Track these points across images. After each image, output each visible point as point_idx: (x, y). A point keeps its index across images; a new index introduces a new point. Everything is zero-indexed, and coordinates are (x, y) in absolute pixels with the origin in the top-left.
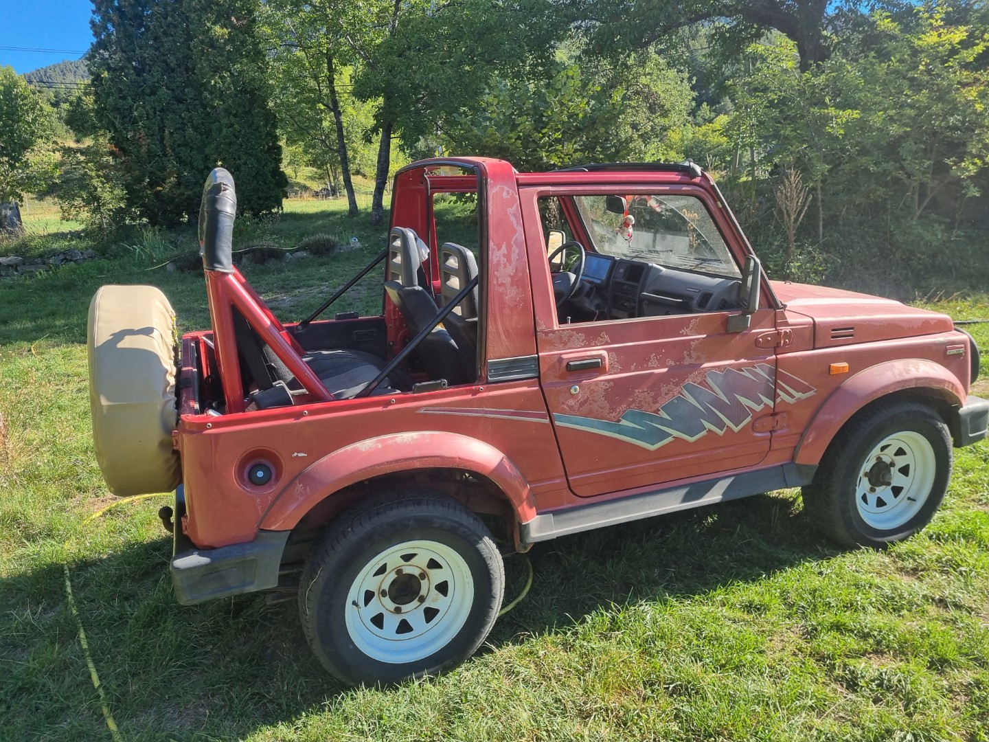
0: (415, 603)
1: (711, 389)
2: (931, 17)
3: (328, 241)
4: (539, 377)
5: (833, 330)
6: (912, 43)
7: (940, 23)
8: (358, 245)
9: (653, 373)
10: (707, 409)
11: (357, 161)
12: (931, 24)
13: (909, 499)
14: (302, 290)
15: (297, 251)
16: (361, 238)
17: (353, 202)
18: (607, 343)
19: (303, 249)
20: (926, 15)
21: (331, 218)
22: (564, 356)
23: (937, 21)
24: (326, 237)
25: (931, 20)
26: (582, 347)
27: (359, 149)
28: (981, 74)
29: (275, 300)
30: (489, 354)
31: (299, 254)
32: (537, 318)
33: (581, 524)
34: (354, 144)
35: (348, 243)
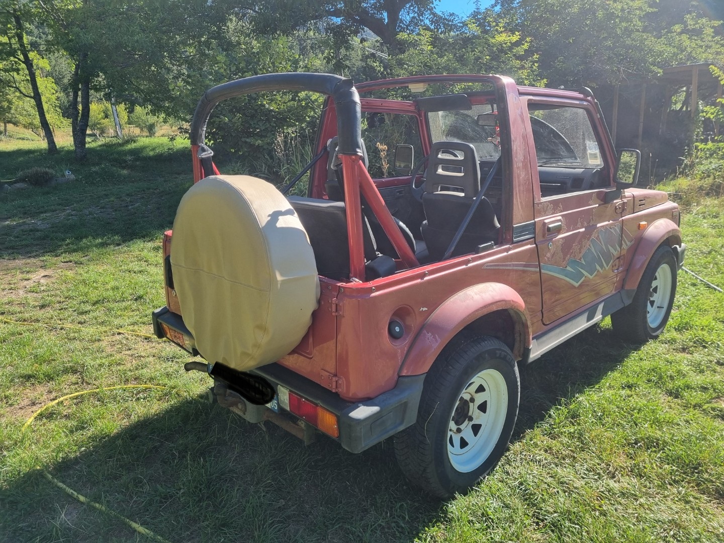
0: (466, 422)
1: (601, 243)
2: (497, 25)
3: (46, 173)
4: (534, 237)
5: (640, 201)
6: (489, 40)
7: (502, 29)
8: (73, 177)
9: (579, 232)
10: (598, 256)
11: (12, 111)
12: (497, 30)
13: (658, 307)
14: (48, 214)
15: (15, 182)
16: (73, 172)
17: (51, 142)
18: (561, 212)
19: (22, 180)
20: (494, 24)
21: (31, 155)
22: (546, 221)
23: (500, 28)
24: (43, 170)
25: (497, 27)
26: (552, 214)
27: (14, 101)
28: (525, 63)
29: (24, 223)
30: (514, 221)
31: (18, 185)
32: (534, 193)
33: (548, 345)
34: (8, 96)
35: (63, 176)
